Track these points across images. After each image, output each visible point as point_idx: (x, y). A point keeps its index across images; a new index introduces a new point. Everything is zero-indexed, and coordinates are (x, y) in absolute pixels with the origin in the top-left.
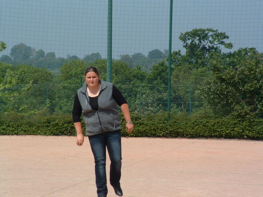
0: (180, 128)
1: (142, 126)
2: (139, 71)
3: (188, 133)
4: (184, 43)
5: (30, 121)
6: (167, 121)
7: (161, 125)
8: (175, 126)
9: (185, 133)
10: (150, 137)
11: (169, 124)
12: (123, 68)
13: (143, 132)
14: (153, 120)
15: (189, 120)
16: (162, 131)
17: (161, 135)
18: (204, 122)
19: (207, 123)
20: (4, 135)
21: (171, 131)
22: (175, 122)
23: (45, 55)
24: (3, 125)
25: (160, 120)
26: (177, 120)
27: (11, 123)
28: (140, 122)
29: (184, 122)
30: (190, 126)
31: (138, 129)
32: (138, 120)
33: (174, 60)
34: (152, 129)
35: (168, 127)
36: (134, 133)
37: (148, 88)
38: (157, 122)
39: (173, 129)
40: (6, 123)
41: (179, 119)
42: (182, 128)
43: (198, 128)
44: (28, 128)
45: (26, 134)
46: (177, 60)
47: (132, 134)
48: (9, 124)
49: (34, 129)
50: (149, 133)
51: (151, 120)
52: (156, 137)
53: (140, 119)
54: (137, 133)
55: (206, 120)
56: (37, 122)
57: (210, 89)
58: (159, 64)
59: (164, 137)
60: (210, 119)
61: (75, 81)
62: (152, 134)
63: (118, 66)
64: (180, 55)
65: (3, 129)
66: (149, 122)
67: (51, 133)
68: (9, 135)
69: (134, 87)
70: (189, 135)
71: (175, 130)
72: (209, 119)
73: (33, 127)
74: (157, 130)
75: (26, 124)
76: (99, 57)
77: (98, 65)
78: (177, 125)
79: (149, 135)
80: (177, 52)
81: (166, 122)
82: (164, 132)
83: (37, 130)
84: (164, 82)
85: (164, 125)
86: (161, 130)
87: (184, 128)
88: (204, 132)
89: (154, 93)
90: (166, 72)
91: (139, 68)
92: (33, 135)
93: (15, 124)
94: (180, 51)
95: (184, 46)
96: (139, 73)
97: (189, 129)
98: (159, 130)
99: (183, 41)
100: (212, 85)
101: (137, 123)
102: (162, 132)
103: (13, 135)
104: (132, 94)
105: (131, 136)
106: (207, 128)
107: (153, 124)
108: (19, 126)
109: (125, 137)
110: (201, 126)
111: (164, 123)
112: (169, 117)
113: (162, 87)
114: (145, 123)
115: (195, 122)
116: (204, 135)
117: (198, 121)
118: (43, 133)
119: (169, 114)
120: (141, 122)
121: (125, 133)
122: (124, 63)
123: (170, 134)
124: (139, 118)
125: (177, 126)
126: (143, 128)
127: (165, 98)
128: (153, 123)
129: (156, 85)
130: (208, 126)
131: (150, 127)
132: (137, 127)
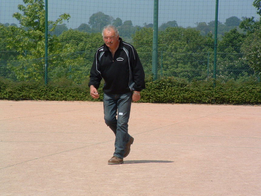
0: (225, 94)
1: (187, 92)
2: (211, 38)
3: (234, 100)
4: (258, 10)
5: (78, 87)
6: (213, 87)
7: (206, 91)
8: (220, 93)
9: (231, 99)
10: (195, 103)
11: (214, 90)
12: (194, 36)
13: (189, 99)
14: (199, 87)
15: (235, 87)
16: (208, 97)
17: (206, 101)
18: (250, 88)
19: (254, 90)
20: (53, 100)
21: (216, 98)
22: (221, 89)
23: (122, 23)
24: (52, 91)
25: (205, 86)
26: (223, 86)
27: (60, 89)
28: (185, 89)
29: (230, 89)
30: (236, 92)
31: (184, 96)
32: (184, 87)
33: (247, 27)
34: (198, 95)
35: (214, 93)
36: (179, 99)
37: (220, 56)
38: (203, 88)
39: (219, 96)
40: (55, 89)
41: (225, 86)
42: (228, 95)
43: (244, 94)
44: (76, 94)
45: (74, 100)
46: (250, 27)
47: (177, 101)
48: (58, 89)
49: (82, 95)
50: (195, 100)
51: (197, 86)
52: (202, 103)
53: (186, 85)
54: (183, 100)
55: (253, 86)
56: (85, 88)
57: (256, 55)
58: (231, 31)
59: (210, 104)
60: (257, 86)
61: (146, 49)
62: (198, 101)
63: (190, 34)
64: (254, 21)
65: (52, 95)
66: (195, 88)
67: (98, 99)
68: (58, 100)
69: (205, 54)
70: (234, 101)
71: (221, 96)
72: (255, 85)
73: (81, 93)
74: (202, 96)
75: (74, 90)
76: (176, 25)
77: (169, 32)
78: (223, 91)
79: (195, 101)
80: (250, 18)
81: (211, 88)
82: (209, 98)
83: (84, 96)
84: (235, 49)
85: (209, 91)
86: (206, 96)
87: (230, 94)
88: (250, 99)
89: (225, 60)
90: (237, 39)
91: (210, 36)
92: (81, 101)
93: (64, 90)
94: (253, 18)
95: (258, 13)
96: (210, 41)
97: (235, 96)
98: (204, 96)
99: (257, 7)
100: (258, 51)
101: (183, 90)
102: (208, 99)
103: (62, 101)
104: (203, 61)
105: (176, 103)
106: (253, 95)
107: (198, 91)
108: (67, 92)
109: (171, 103)
110: (247, 92)
111: (209, 89)
112: (215, 83)
113: (234, 55)
114: (190, 90)
115: (241, 88)
116: (249, 101)
117: (243, 87)
118: (91, 99)
119: (215, 81)
120: (187, 89)
121: (171, 99)
122: (195, 31)
123: (216, 100)
124: (184, 84)
125: (223, 93)
126: (188, 94)
127: (236, 65)
128: (198, 89)
129: (227, 53)
130: (254, 93)
131: (196, 93)
132: (183, 94)
